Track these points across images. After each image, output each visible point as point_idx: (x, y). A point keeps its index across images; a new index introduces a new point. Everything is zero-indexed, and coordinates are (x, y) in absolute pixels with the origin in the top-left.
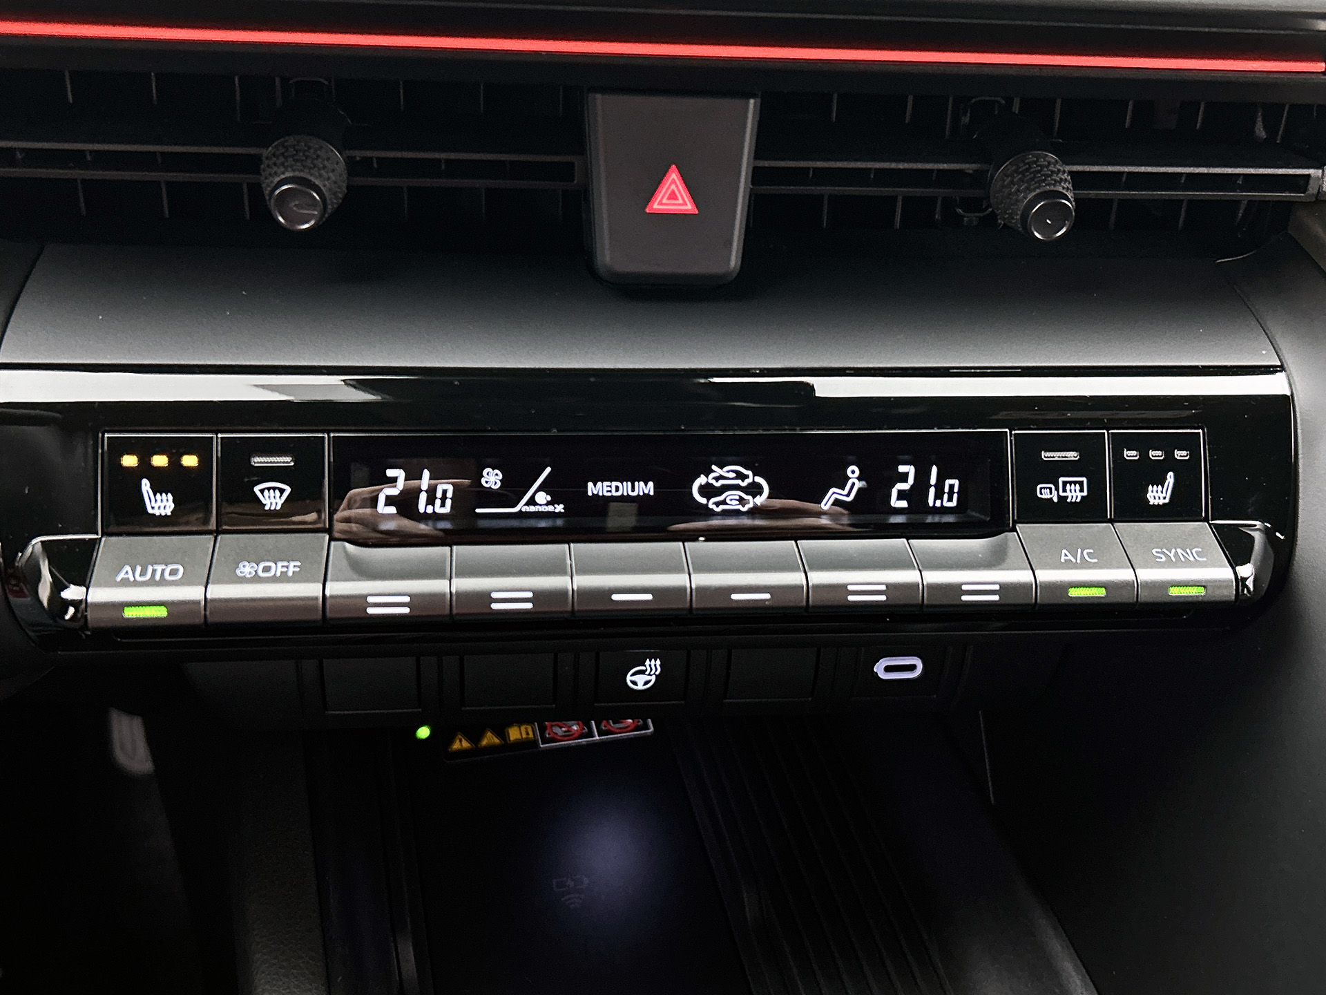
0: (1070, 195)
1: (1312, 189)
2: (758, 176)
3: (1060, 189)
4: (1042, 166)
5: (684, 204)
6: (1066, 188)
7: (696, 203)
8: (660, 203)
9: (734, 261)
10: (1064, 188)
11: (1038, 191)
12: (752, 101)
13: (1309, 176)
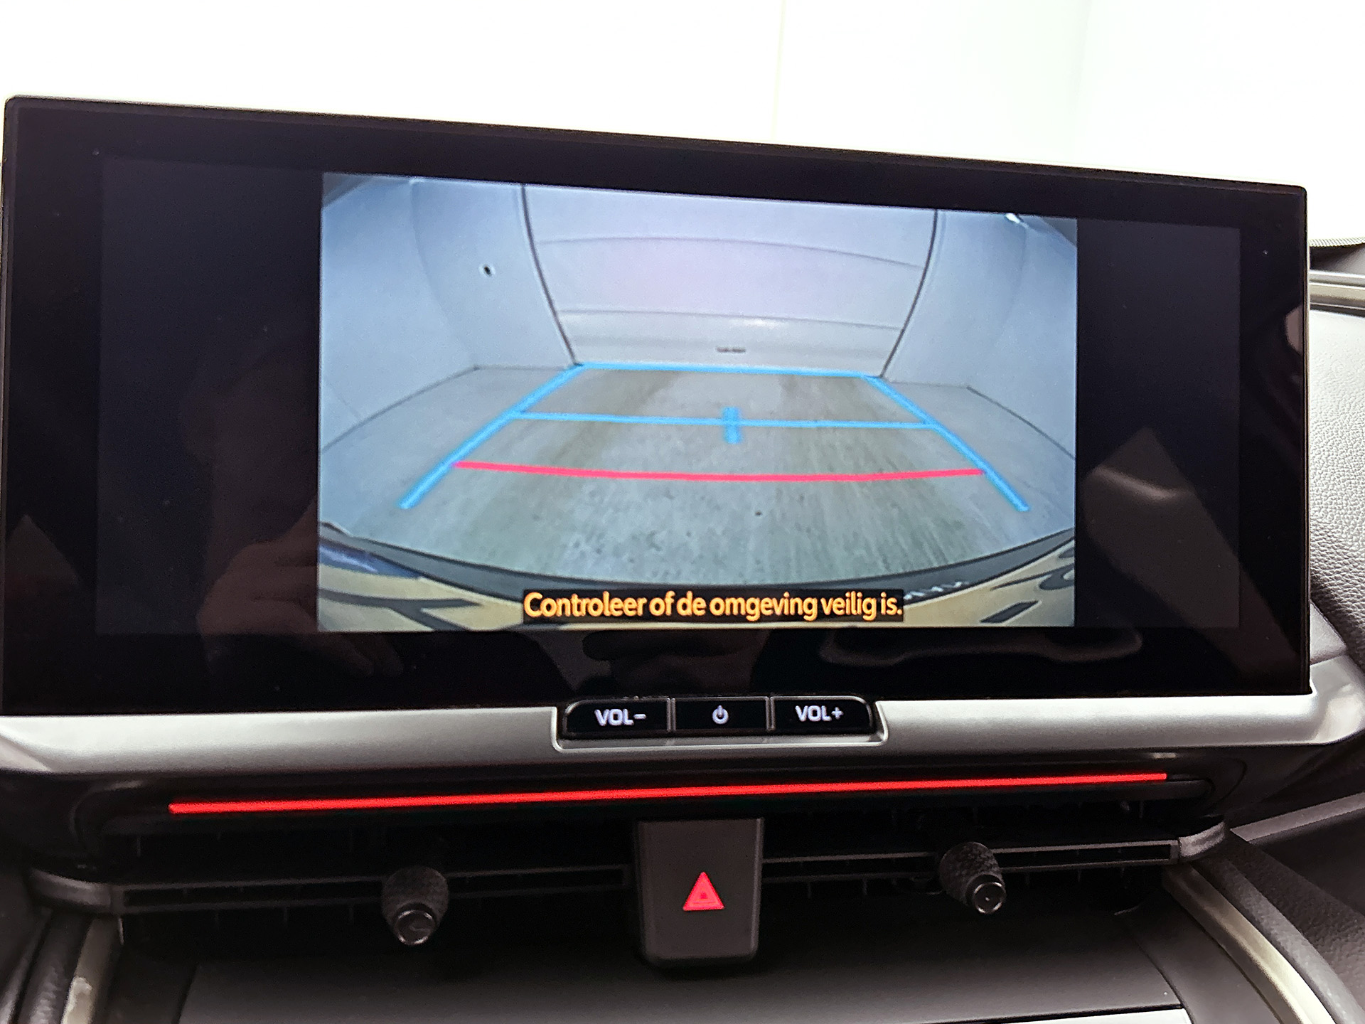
0: (1000, 877)
1: (1174, 856)
2: (767, 870)
3: (991, 873)
4: (976, 855)
5: (714, 902)
6: (995, 872)
7: (722, 901)
8: (694, 903)
9: (753, 944)
10: (994, 872)
11: (976, 876)
12: (759, 820)
13: (1169, 846)
